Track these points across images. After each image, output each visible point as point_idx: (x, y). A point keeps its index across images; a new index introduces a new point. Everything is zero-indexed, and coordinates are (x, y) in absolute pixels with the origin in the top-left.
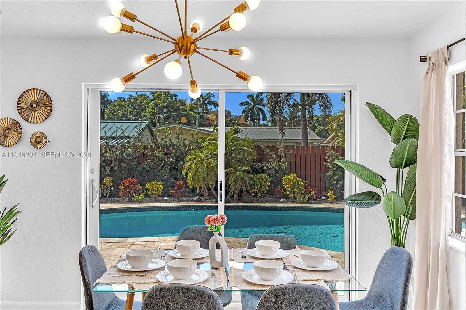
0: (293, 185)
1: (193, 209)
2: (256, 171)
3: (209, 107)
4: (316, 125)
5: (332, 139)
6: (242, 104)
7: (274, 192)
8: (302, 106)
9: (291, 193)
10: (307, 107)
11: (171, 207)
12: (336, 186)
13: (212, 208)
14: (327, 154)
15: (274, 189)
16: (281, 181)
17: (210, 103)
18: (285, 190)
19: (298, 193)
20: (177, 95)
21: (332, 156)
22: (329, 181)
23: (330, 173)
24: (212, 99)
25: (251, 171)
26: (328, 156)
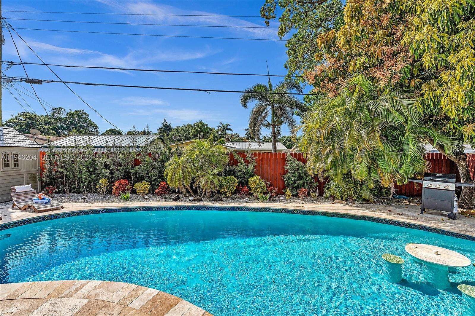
0: (257, 186)
1: (164, 209)
2: (227, 173)
3: (227, 131)
4: (286, 141)
5: (294, 149)
6: (245, 130)
7: (241, 191)
8: (273, 126)
9: (255, 192)
10: (276, 127)
11: (142, 208)
12: (293, 185)
13: (181, 208)
14: (287, 159)
15: (241, 189)
16: (247, 182)
17: (227, 129)
18: (250, 189)
19: (261, 192)
20: (207, 125)
21: (290, 161)
22: (287, 181)
23: (288, 174)
24: (229, 127)
25: (223, 174)
26: (288, 161)
